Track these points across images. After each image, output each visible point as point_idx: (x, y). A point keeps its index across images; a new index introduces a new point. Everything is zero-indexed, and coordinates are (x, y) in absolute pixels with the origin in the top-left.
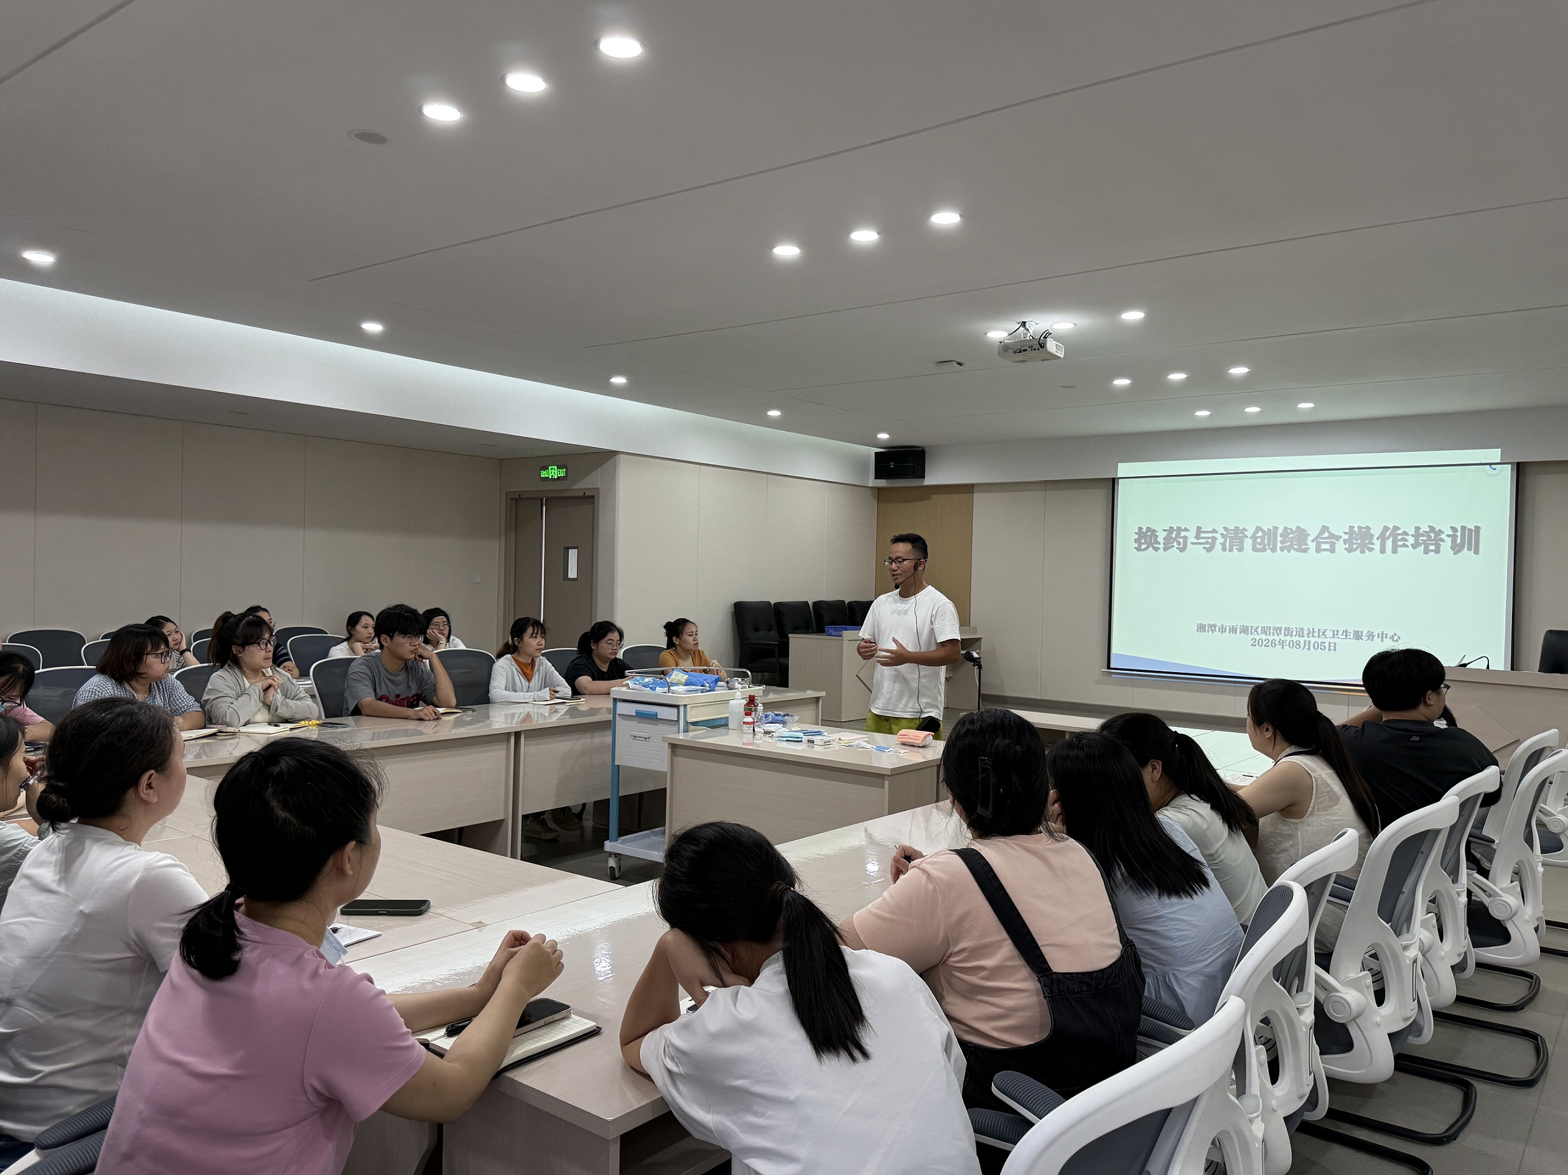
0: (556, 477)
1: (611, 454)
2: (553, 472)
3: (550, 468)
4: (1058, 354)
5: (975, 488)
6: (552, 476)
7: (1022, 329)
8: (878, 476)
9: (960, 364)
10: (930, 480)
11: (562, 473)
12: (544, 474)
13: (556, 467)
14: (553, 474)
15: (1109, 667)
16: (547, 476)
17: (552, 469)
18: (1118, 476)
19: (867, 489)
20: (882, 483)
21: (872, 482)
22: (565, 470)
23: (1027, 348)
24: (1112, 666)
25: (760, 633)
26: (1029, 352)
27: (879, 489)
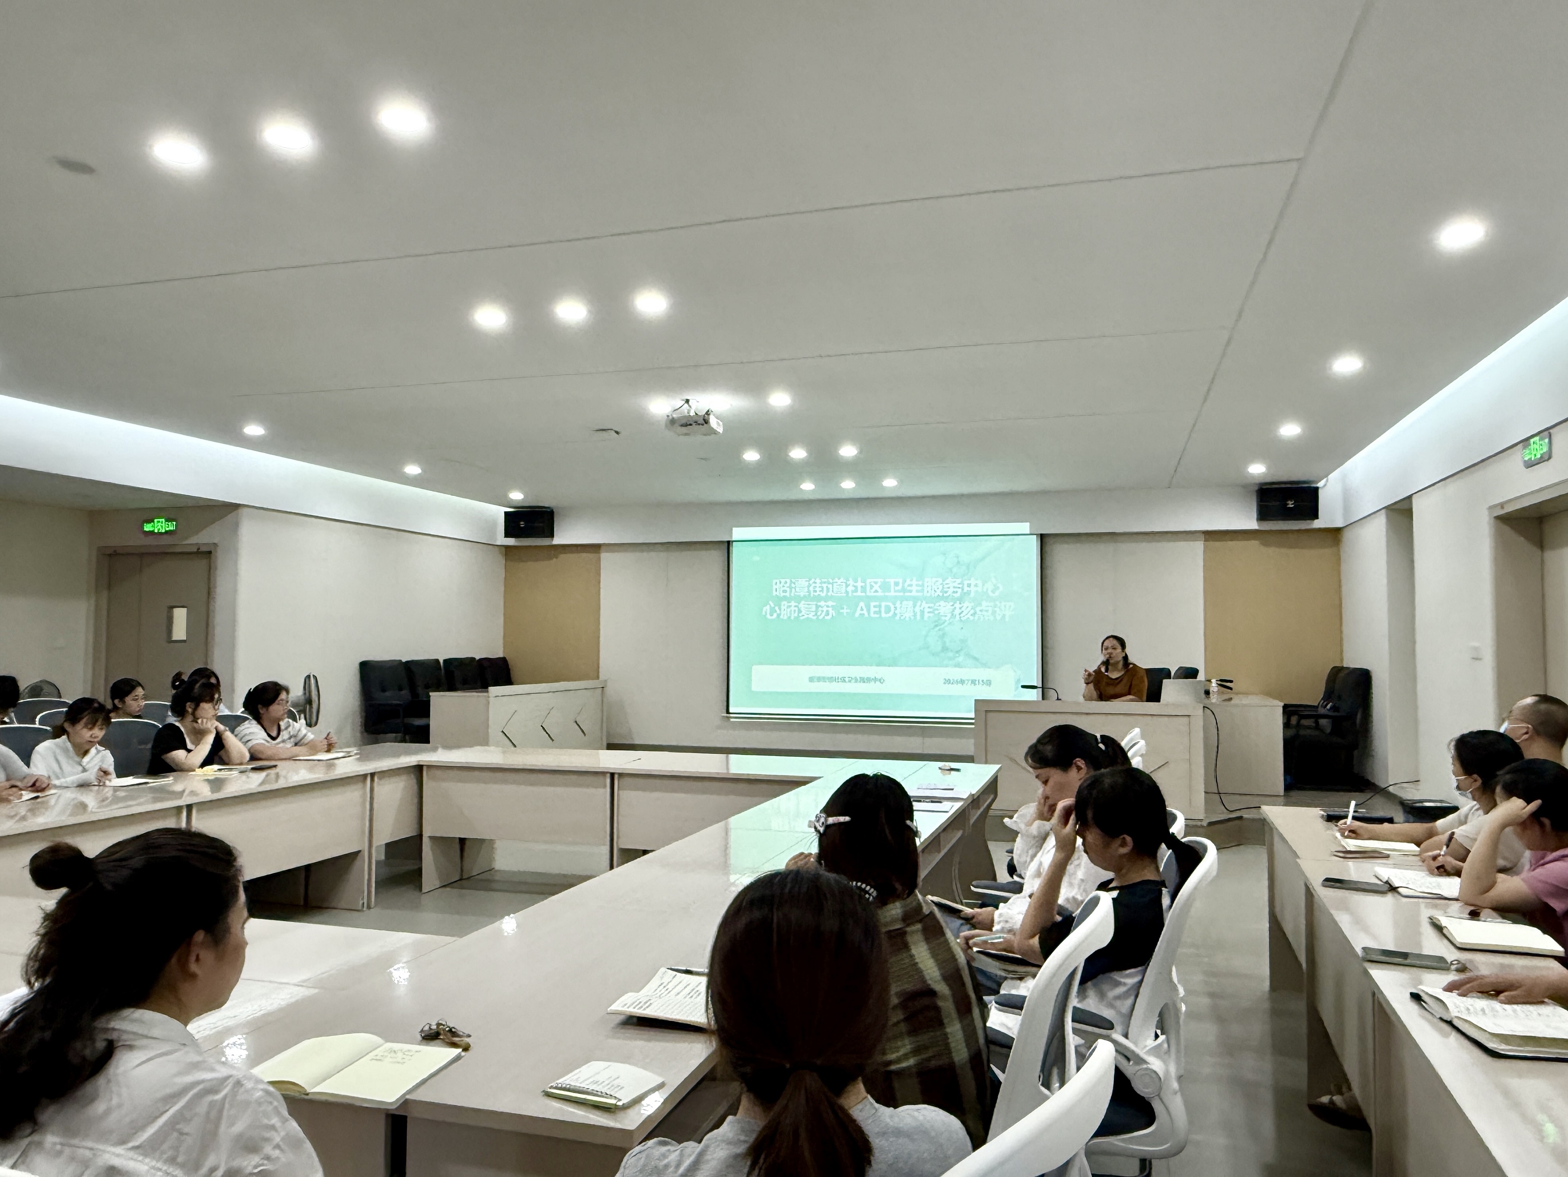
0: (163, 531)
1: (236, 506)
2: (160, 525)
3: (156, 520)
4: (718, 430)
5: (603, 548)
6: (159, 530)
7: (686, 405)
8: (507, 534)
9: (617, 433)
10: (559, 539)
11: (171, 527)
12: (148, 527)
13: (163, 520)
14: (160, 527)
15: (728, 712)
16: (151, 529)
17: (158, 522)
18: (733, 540)
19: (496, 547)
20: (511, 541)
21: (501, 539)
22: (174, 523)
23: (691, 423)
24: (731, 711)
25: (388, 694)
26: (694, 427)
27: (507, 547)
